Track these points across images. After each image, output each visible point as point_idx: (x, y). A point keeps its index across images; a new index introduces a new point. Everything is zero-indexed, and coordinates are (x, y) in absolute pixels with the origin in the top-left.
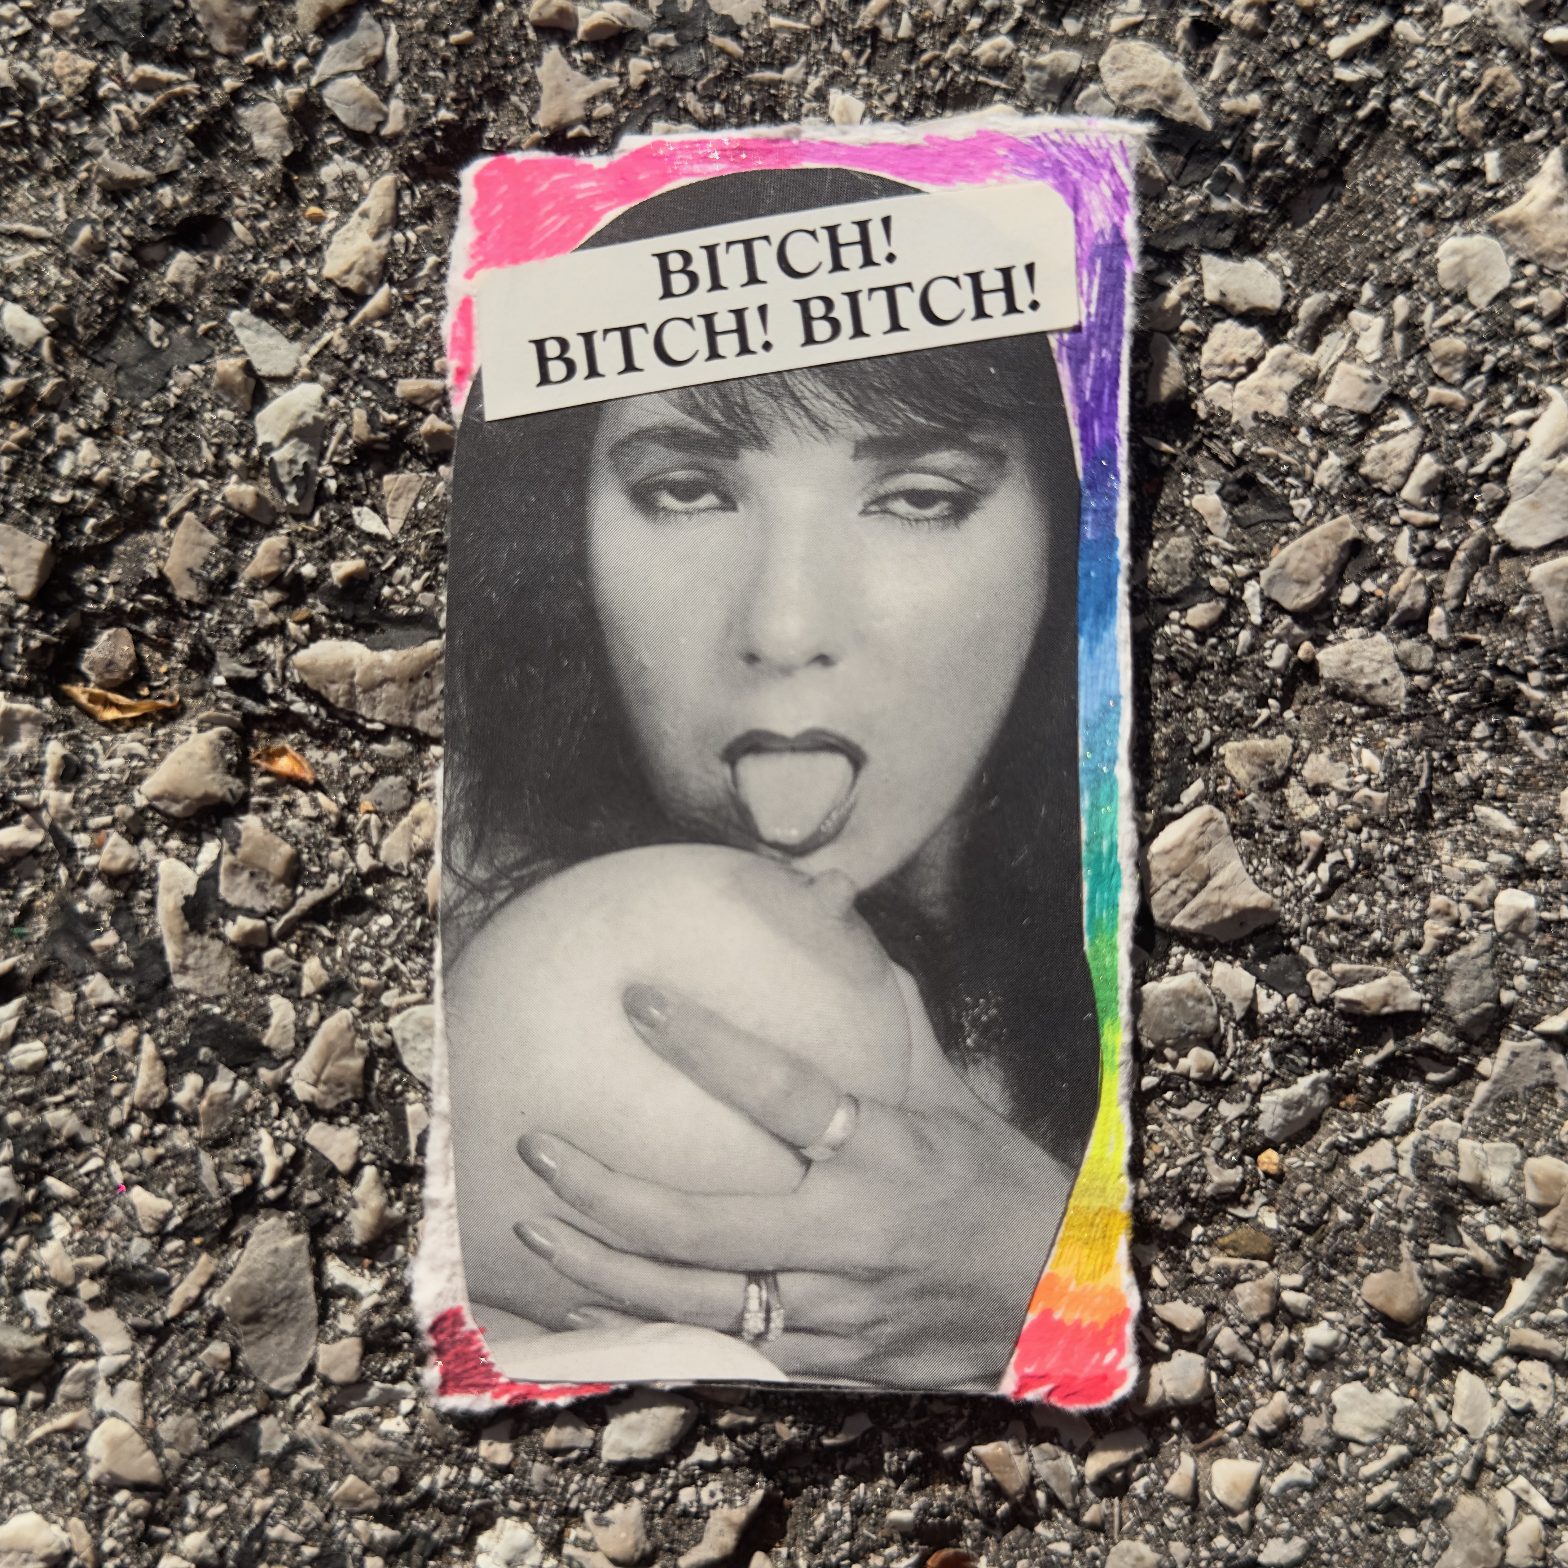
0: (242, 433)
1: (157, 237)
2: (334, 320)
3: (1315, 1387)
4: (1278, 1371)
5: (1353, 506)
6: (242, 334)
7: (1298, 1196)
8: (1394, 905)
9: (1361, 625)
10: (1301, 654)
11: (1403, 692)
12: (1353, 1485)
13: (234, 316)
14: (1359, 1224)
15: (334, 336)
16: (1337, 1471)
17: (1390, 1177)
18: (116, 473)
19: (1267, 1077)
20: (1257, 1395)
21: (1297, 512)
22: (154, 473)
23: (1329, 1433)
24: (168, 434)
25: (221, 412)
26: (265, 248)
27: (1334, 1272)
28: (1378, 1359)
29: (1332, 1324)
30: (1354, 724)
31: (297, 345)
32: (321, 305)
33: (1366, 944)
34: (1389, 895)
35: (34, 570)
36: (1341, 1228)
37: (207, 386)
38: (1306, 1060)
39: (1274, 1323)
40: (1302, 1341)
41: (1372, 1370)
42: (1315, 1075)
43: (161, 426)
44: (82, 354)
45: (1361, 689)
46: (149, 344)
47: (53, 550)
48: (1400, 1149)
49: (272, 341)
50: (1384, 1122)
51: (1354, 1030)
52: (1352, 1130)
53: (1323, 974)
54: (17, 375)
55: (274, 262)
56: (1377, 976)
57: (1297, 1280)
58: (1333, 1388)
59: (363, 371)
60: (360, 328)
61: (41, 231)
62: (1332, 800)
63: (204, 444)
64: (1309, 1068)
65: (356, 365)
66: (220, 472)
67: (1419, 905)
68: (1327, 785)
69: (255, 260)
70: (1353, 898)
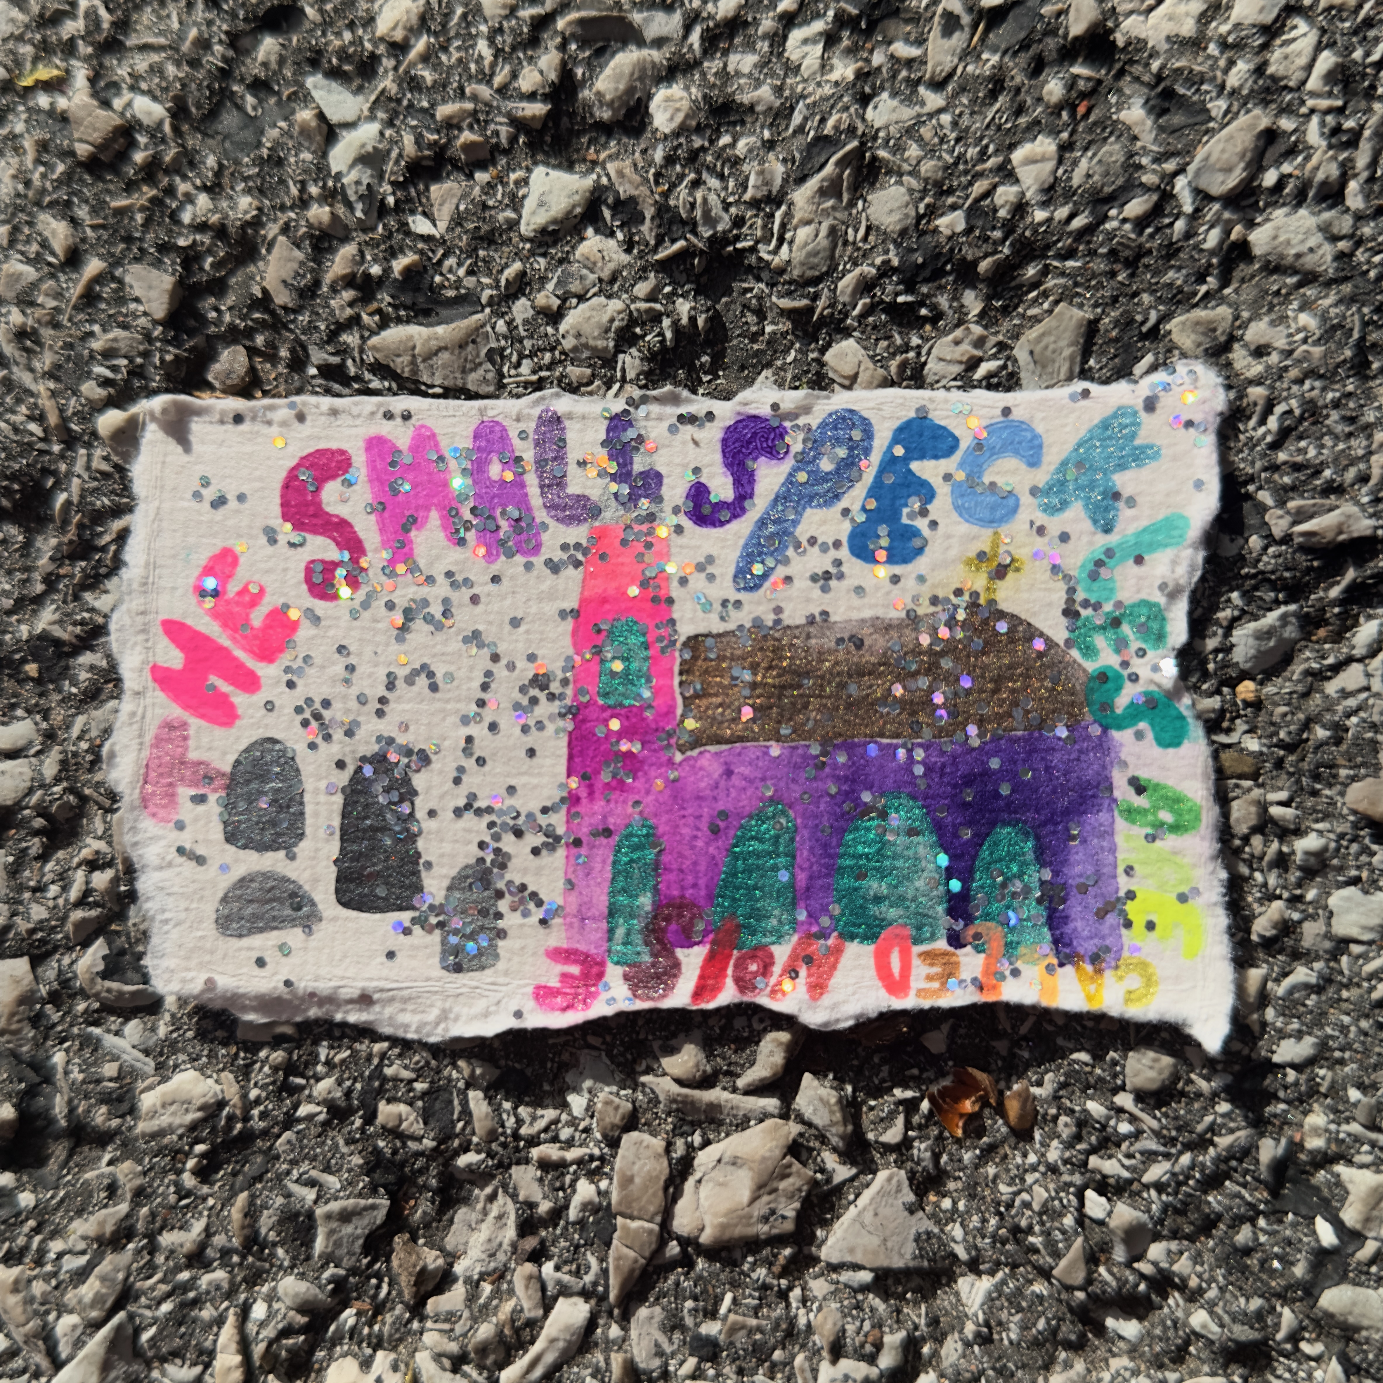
0: (319, 169)
1: (247, 27)
2: (386, 71)
3: (1311, 895)
4: (1272, 880)
5: (1265, 103)
6: (316, 94)
7: (1276, 719)
8: (1341, 446)
9: (1284, 205)
10: (1233, 237)
11: (1329, 258)
12: (1359, 985)
13: (310, 82)
14: (1338, 741)
15: (387, 83)
16: (1341, 973)
17: (1364, 695)
18: (226, 216)
19: (1236, 613)
20: (1255, 906)
21: (1213, 114)
22: (255, 213)
23: (1328, 936)
24: (263, 179)
25: (302, 156)
26: (331, 24)
27: (1318, 786)
28: (1370, 864)
29: (1320, 832)
30: (1288, 294)
31: (360, 98)
32: (374, 58)
33: (1318, 482)
34: (1337, 438)
35: (165, 298)
36: (1320, 745)
37: (291, 137)
38: (1272, 594)
39: (1263, 834)
40: (1293, 853)
41: (1365, 875)
42: (1283, 609)
43: (258, 174)
44: (198, 129)
45: (1290, 259)
46: (247, 114)
47: (181, 283)
48: (1370, 669)
49: (341, 97)
50: (1353, 647)
51: (1315, 564)
52: (1324, 658)
53: (1280, 512)
54: (146, 148)
55: (338, 34)
56: (1331, 510)
57: (1283, 795)
58: (1329, 894)
59: (411, 105)
60: (407, 72)
61: (162, 41)
62: (1274, 358)
63: (291, 183)
64: (1277, 603)
65: (405, 103)
66: (303, 202)
67: (1364, 443)
68: (1267, 346)
69: (324, 34)
70: (1303, 444)
